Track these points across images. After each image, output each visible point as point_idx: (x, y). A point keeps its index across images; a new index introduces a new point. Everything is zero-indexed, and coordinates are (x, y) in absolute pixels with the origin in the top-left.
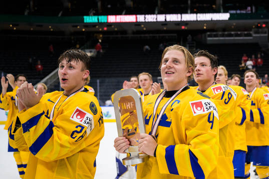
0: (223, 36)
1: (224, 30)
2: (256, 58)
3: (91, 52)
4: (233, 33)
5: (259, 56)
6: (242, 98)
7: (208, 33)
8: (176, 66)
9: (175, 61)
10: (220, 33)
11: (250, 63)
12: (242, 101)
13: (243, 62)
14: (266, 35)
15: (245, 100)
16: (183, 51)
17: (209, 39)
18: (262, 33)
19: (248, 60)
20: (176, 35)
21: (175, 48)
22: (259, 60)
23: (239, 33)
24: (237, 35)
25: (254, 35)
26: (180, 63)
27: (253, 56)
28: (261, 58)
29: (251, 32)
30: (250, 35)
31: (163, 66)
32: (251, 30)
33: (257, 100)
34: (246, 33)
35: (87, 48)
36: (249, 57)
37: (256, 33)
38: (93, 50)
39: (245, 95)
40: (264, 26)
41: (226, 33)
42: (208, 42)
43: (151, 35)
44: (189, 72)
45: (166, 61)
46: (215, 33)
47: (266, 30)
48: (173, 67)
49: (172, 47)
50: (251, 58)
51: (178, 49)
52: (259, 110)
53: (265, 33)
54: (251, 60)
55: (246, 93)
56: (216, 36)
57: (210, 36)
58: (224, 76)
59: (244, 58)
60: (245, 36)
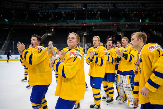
0: (99, 28)
1: (100, 26)
3: (50, 34)
4: (103, 27)
5: (114, 36)
9: (73, 38)
11: (110, 39)
13: (108, 38)
18: (114, 27)
22: (114, 38)
24: (105, 28)
28: (115, 37)
30: (110, 28)
31: (68, 40)
32: (110, 26)
35: (48, 32)
36: (110, 37)
37: (112, 27)
38: (51, 33)
40: (115, 24)
42: (94, 31)
45: (69, 38)
47: (116, 26)
52: (112, 57)
53: (116, 27)
56: (97, 28)
57: (95, 28)
60: (108, 28)
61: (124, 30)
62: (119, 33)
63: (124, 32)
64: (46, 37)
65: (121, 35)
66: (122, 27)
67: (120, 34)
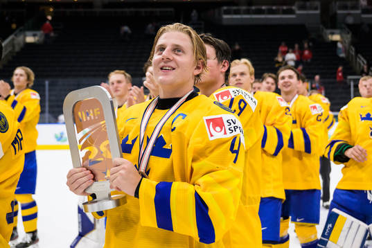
0: (248, 12)
2: (302, 49)
3: (34, 35)
4: (264, 8)
6: (277, 111)
7: (225, 8)
8: (177, 58)
9: (177, 49)
10: (244, 8)
11: (291, 57)
12: (278, 117)
13: (279, 55)
14: (318, 12)
15: (282, 116)
16: (190, 34)
17: (225, 17)
18: (311, 8)
19: (287, 52)
20: (172, 9)
21: (176, 29)
22: (306, 53)
23: (274, 8)
24: (271, 12)
25: (298, 12)
26: (183, 52)
27: (297, 46)
29: (294, 8)
30: (291, 12)
31: (156, 57)
32: (292, 4)
33: (300, 115)
34: (285, 8)
35: (29, 29)
36: (291, 48)
37: (300, 8)
38: (40, 33)
39: (282, 108)
41: (253, 8)
42: (225, 23)
43: (132, 9)
44: (198, 68)
46: (235, 8)
47: (317, 4)
48: (174, 60)
49: (171, 26)
50: (293, 48)
51: (182, 30)
52: (303, 130)
53: (316, 9)
54: (294, 52)
55: (284, 104)
56: (237, 12)
57: (227, 12)
58: (248, 76)
59: (282, 49)
60: (285, 12)
61: (350, 20)
62: (329, 31)
63: (349, 26)
64: (17, 49)
65: (335, 43)
66: (345, 8)
67: (336, 37)
